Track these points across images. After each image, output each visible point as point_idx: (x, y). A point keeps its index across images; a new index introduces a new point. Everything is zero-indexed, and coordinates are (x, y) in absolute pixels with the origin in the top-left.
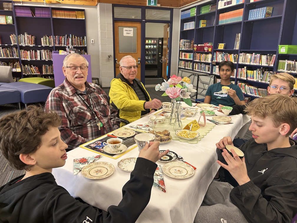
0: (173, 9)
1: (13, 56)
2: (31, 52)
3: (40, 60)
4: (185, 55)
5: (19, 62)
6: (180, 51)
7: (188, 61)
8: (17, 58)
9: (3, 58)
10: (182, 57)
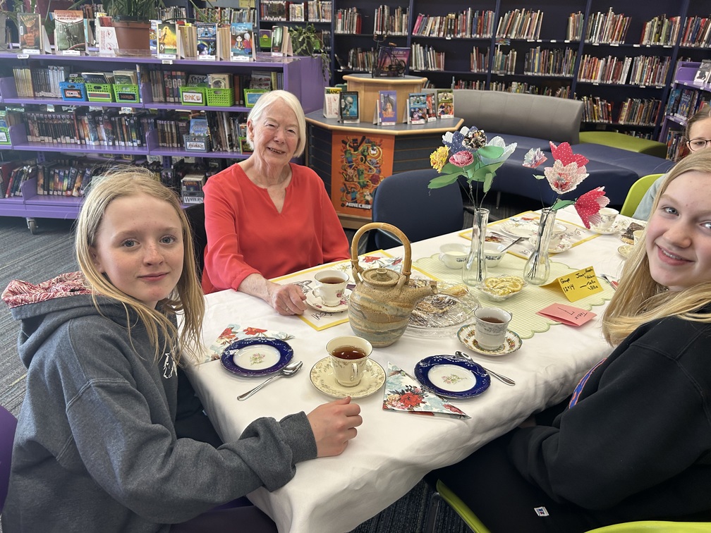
1: (560, 72)
2: (609, 60)
3: (624, 83)
5: (570, 88)
8: (568, 76)
9: (536, 74)
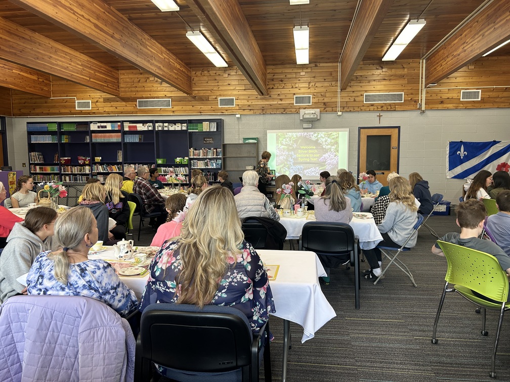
0: (5, 117)
4: (40, 168)
6: (30, 164)
7: (49, 174)
10: (36, 170)
